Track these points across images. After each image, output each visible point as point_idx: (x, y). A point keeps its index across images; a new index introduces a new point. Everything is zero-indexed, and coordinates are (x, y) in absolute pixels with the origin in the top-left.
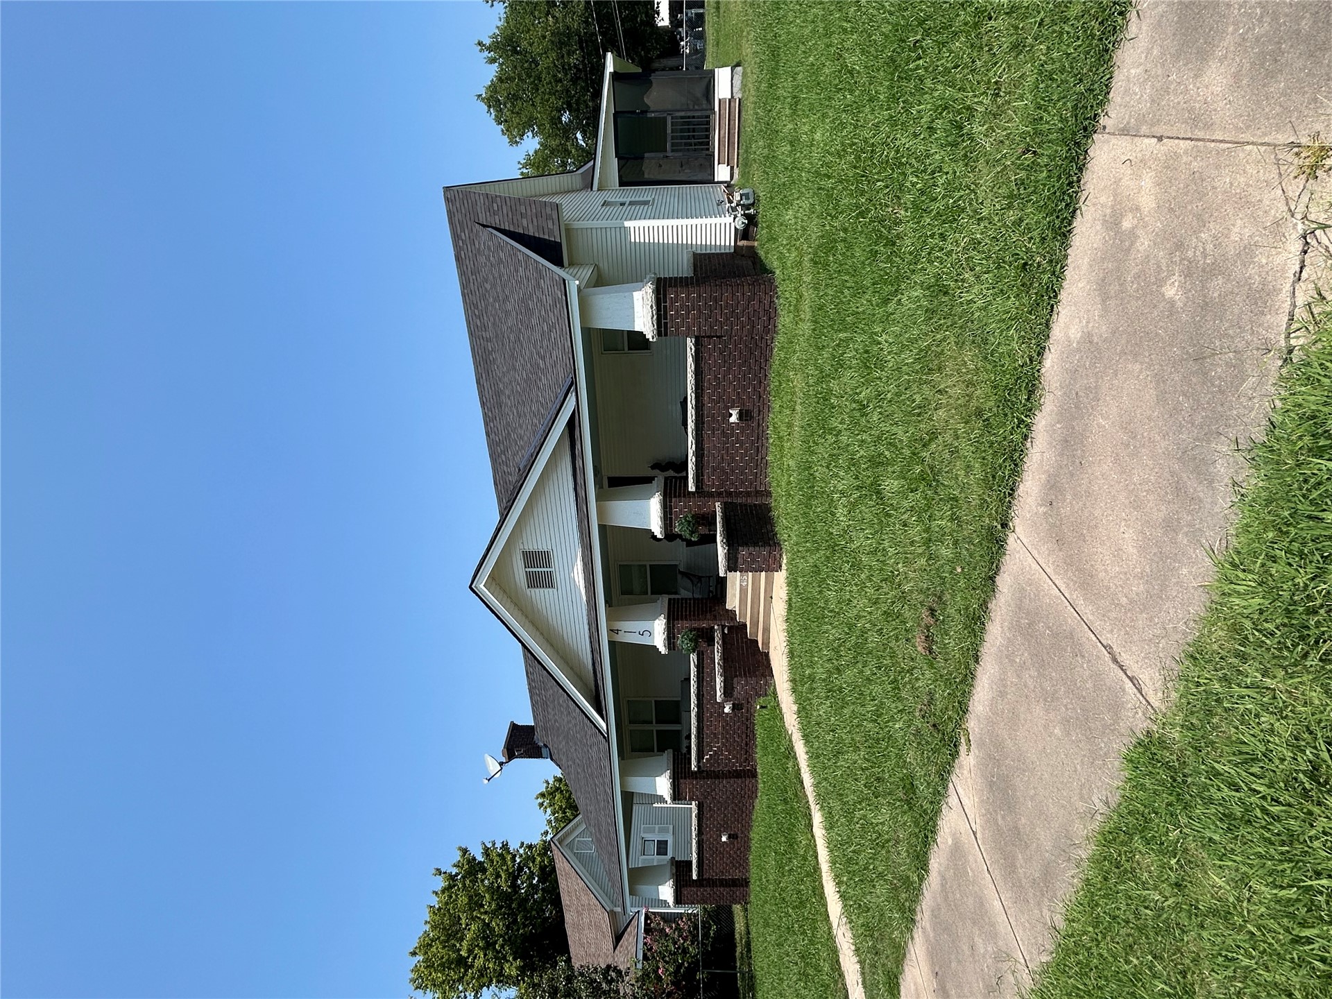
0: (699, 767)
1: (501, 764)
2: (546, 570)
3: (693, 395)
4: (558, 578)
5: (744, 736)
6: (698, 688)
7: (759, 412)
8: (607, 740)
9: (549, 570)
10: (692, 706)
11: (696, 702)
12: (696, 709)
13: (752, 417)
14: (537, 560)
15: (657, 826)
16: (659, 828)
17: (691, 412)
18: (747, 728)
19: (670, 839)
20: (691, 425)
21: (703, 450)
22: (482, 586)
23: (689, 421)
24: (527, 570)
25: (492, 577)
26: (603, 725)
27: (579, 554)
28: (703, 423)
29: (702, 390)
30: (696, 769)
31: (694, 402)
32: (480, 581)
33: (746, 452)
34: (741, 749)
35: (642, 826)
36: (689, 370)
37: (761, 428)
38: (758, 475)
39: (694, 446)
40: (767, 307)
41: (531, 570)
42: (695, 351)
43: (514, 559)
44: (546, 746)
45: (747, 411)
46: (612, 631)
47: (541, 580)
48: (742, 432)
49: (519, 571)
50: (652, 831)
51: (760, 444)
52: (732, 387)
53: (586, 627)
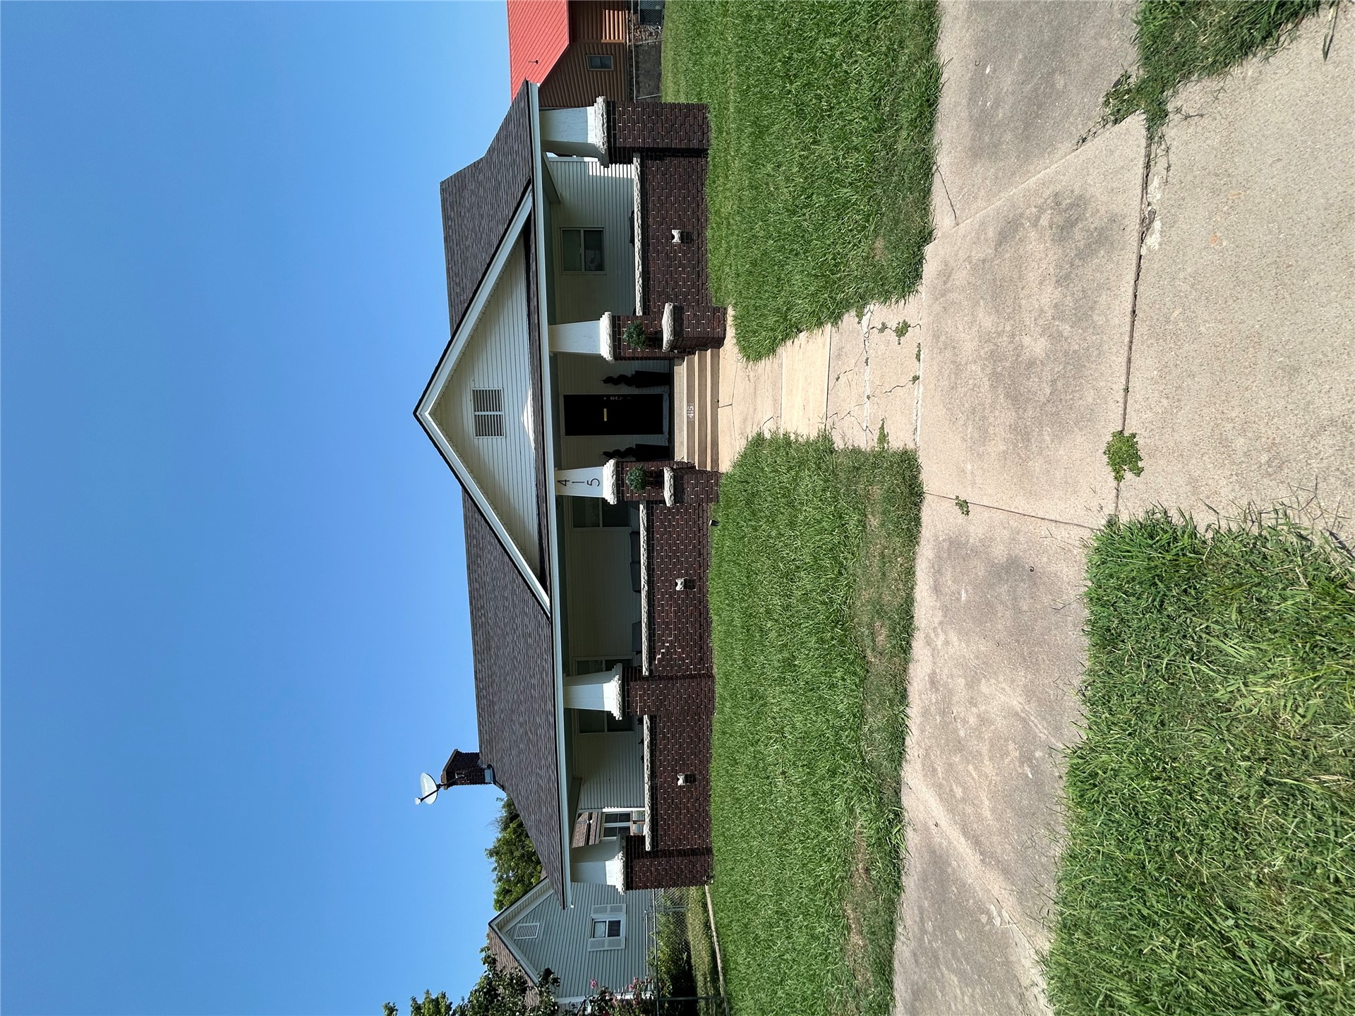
0: (651, 671)
1: (438, 787)
2: (495, 413)
3: (640, 215)
4: (508, 425)
5: (697, 625)
6: (648, 558)
7: (699, 234)
8: (550, 621)
9: (498, 413)
10: (642, 583)
11: (646, 578)
12: (646, 587)
13: (692, 240)
14: (488, 400)
15: (609, 906)
16: (611, 907)
17: (637, 231)
18: (700, 614)
19: (623, 919)
20: (638, 244)
21: (649, 273)
22: (427, 414)
23: (636, 240)
24: (477, 413)
25: (438, 405)
26: (546, 599)
27: (530, 393)
28: (649, 245)
29: (647, 211)
30: (647, 674)
31: (640, 221)
32: (425, 408)
33: (688, 277)
34: (695, 643)
35: (593, 907)
36: (635, 188)
37: (700, 252)
38: (700, 301)
39: (640, 267)
40: (700, 122)
41: (480, 413)
42: (641, 171)
43: (464, 399)
44: (489, 766)
45: (688, 233)
46: (561, 483)
47: (490, 426)
48: (684, 255)
49: (468, 414)
50: (604, 910)
51: (700, 268)
52: (673, 209)
53: (534, 488)
